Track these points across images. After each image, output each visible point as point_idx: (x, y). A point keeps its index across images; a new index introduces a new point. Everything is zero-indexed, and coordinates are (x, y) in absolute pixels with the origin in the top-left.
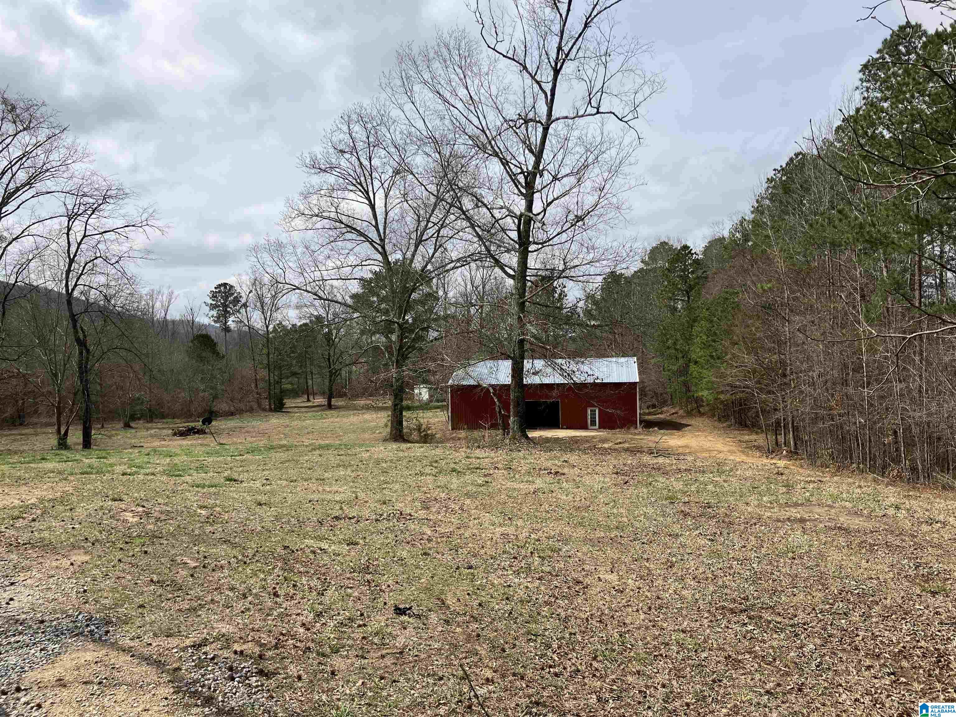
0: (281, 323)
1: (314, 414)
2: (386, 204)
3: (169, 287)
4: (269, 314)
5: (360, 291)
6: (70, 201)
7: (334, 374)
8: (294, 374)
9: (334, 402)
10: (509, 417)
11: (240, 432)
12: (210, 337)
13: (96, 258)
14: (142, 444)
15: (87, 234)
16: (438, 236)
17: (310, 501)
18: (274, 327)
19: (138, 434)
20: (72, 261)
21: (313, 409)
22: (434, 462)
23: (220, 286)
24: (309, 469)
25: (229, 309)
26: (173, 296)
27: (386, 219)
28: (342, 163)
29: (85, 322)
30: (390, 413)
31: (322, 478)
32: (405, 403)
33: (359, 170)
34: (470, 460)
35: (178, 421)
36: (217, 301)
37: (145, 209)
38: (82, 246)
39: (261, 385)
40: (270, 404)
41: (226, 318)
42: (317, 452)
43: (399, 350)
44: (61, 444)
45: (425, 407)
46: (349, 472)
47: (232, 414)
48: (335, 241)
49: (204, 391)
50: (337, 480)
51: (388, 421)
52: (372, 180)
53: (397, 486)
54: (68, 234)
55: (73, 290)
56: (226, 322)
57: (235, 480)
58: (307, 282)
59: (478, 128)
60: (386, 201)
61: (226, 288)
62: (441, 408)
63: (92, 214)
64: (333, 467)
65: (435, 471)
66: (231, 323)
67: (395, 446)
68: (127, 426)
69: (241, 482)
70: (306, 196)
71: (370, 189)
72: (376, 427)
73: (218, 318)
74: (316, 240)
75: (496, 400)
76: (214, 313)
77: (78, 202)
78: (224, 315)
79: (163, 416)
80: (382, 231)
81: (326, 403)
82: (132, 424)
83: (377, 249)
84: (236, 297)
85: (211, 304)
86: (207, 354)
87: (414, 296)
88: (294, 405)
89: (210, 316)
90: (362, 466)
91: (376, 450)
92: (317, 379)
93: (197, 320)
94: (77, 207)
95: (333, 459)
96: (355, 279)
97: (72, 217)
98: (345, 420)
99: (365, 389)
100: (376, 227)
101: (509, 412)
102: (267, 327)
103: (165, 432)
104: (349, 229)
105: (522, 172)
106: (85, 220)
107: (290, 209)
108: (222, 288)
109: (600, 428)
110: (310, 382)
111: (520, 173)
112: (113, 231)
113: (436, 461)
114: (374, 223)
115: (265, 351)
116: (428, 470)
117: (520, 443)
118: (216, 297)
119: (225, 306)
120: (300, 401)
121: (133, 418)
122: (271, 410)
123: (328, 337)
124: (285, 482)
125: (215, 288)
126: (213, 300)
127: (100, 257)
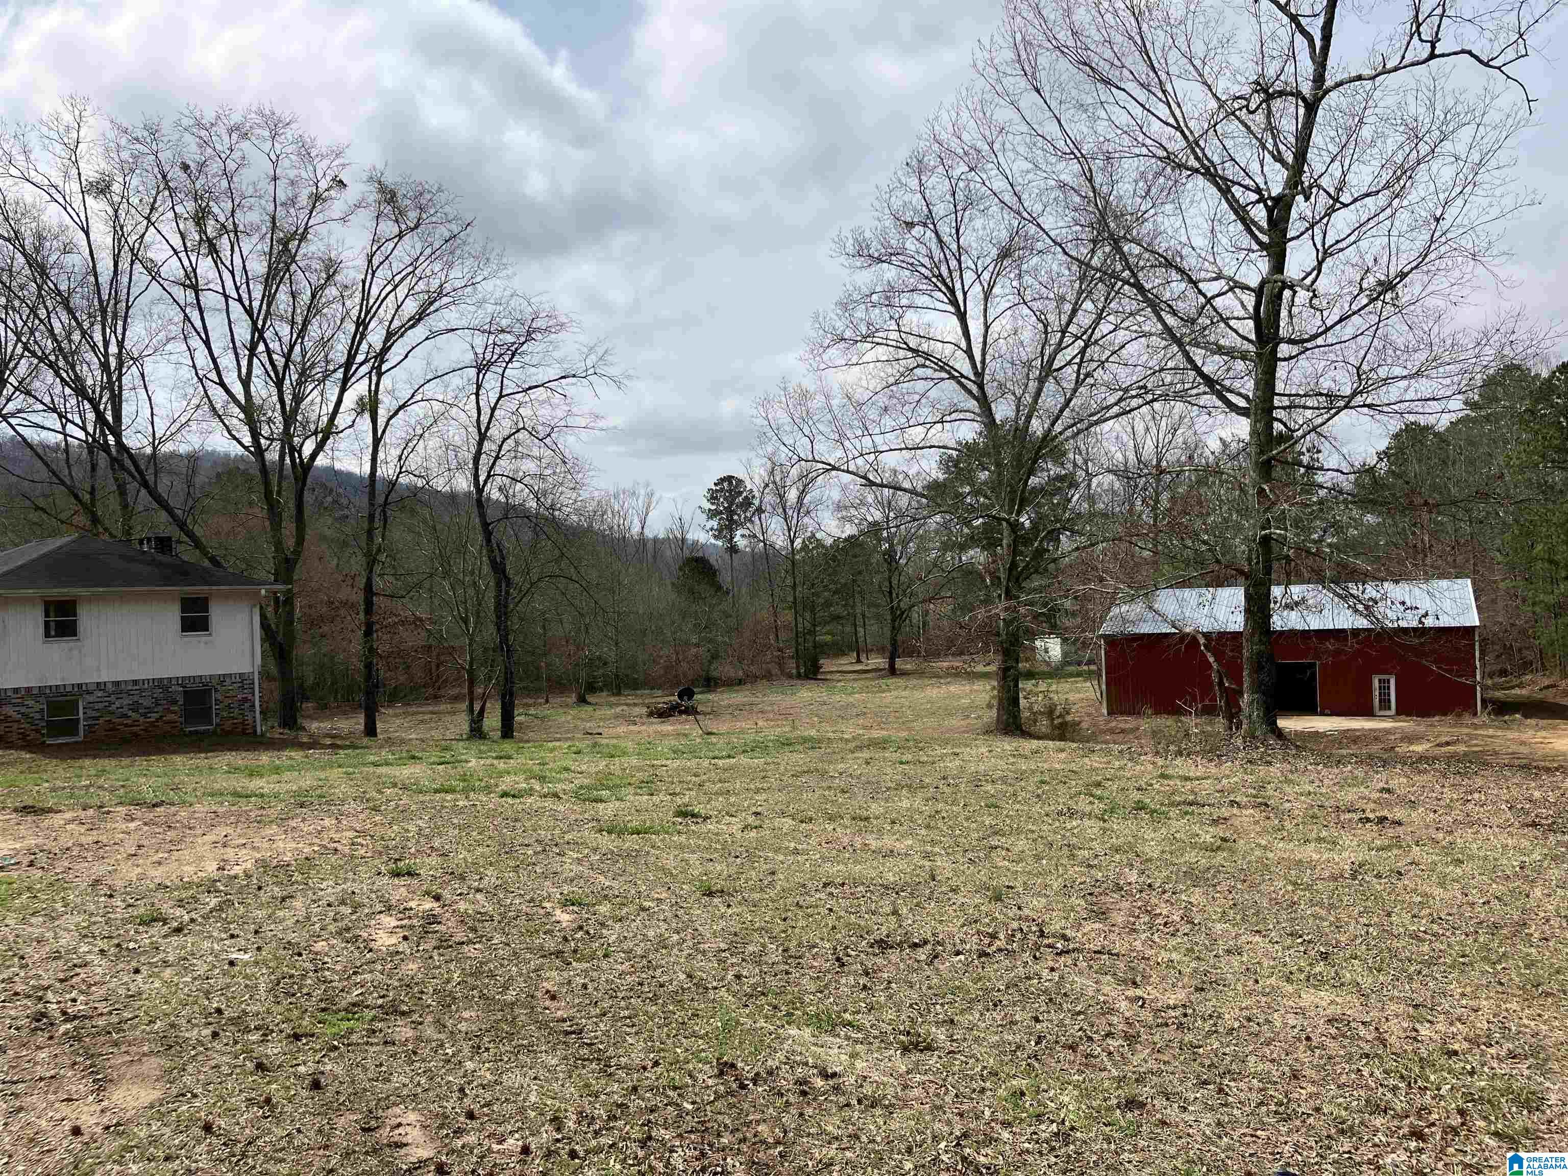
0: (813, 535)
1: (868, 683)
2: (985, 310)
3: (648, 485)
4: (794, 521)
5: (941, 477)
6: (480, 341)
7: (898, 616)
8: (837, 618)
9: (899, 663)
10: (1241, 694)
11: (751, 712)
12: (708, 561)
13: (518, 431)
14: (600, 731)
15: (504, 393)
16: (1082, 361)
17: (825, 885)
18: (804, 542)
19: (598, 713)
20: (483, 438)
21: (867, 675)
22: (1093, 788)
23: (722, 480)
24: (843, 791)
25: (736, 517)
26: (654, 499)
27: (985, 337)
28: (908, 245)
29: (505, 535)
30: (996, 684)
31: (865, 814)
32: (1023, 666)
33: (937, 254)
34: (1172, 783)
35: (660, 693)
36: (718, 505)
37: (591, 348)
38: (497, 412)
39: (783, 636)
40: (798, 667)
41: (731, 531)
42: (866, 754)
43: (1010, 569)
44: (473, 731)
45: (1057, 672)
46: (918, 802)
47: (740, 682)
48: (896, 383)
49: (697, 645)
50: (893, 822)
51: (993, 697)
52: (961, 271)
53: (1022, 844)
54: (477, 395)
55: (485, 482)
56: (732, 538)
57: (694, 815)
58: (850, 456)
59: (1168, 124)
60: (986, 305)
61: (730, 483)
62: (1089, 676)
63: (510, 361)
64: (888, 789)
65: (1098, 807)
66: (740, 541)
67: (1007, 745)
68: (582, 700)
69: (706, 818)
70: (845, 306)
71: (958, 286)
72: (972, 707)
73: (720, 531)
74: (864, 383)
75: (1211, 660)
76: (714, 523)
77: (491, 341)
78: (727, 528)
79: (635, 685)
80: (978, 358)
81: (887, 666)
82: (590, 698)
83: (970, 392)
84: (746, 497)
85: (709, 510)
86: (704, 589)
87: (1033, 481)
88: (835, 669)
89: (708, 528)
90: (946, 789)
91: (973, 752)
92: (874, 627)
93: (690, 536)
94: (490, 349)
95: (889, 770)
96: (931, 447)
97: (482, 367)
98: (918, 694)
99: (951, 642)
100: (969, 352)
101: (1240, 684)
102: (792, 542)
103: (637, 710)
104: (921, 360)
105: (1262, 200)
106: (500, 371)
107: (821, 332)
108: (726, 484)
109: (1399, 712)
110: (861, 630)
111: (1258, 202)
112: (542, 385)
113: (1098, 784)
114: (963, 345)
115: (789, 581)
116: (1083, 804)
117: (1267, 747)
118: (716, 498)
119: (730, 512)
120: (845, 663)
121: (592, 688)
122: (799, 676)
123: (890, 557)
124: (790, 822)
125: (716, 484)
126: (713, 504)
127: (524, 428)
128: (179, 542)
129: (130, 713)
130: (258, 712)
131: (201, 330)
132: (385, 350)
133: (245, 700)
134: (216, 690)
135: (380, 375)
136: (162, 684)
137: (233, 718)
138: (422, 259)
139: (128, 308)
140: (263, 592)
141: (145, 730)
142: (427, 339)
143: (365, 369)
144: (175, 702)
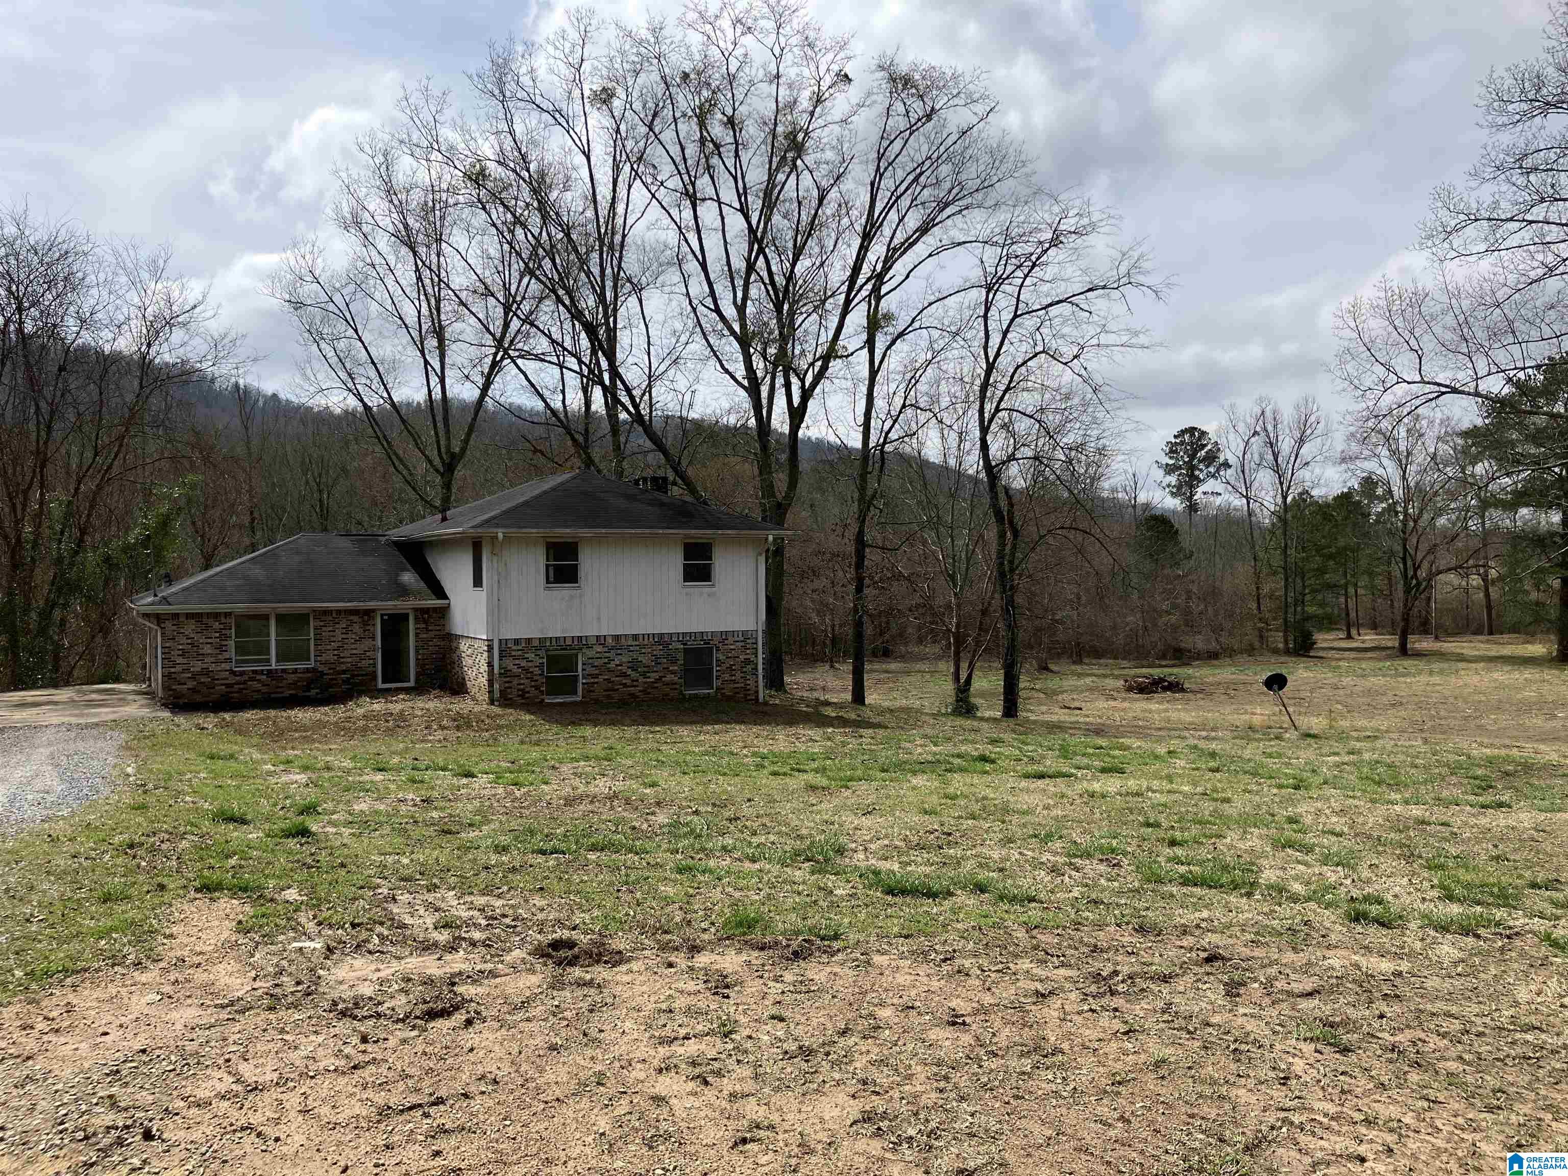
0: (1307, 492)
1: (1378, 664)
4: (1288, 474)
5: (1483, 422)
6: (991, 255)
7: (1414, 588)
9: (1414, 642)
12: (1168, 521)
13: (1035, 355)
14: (1080, 705)
15: (1020, 312)
19: (1067, 683)
20: (990, 368)
21: (1369, 655)
23: (1183, 432)
25: (1197, 473)
35: (1125, 663)
36: (1177, 459)
38: (1010, 336)
39: (1266, 604)
40: (1286, 642)
41: (1191, 487)
44: (961, 700)
54: (985, 317)
55: (991, 421)
56: (1192, 495)
61: (1192, 435)
63: (1028, 274)
66: (1200, 496)
68: (1044, 668)
73: (1179, 487)
76: (1173, 479)
77: (1004, 255)
78: (1188, 483)
79: (1097, 654)
81: (1397, 645)
82: (1052, 667)
84: (1211, 451)
85: (1167, 465)
88: (1330, 645)
89: (1164, 484)
94: (1003, 264)
97: (993, 284)
102: (1285, 497)
103: (1110, 683)
108: (1187, 437)
112: (1065, 301)
118: (1176, 452)
119: (1191, 467)
120: (1337, 638)
121: (1049, 654)
122: (1287, 652)
125: (1175, 437)
126: (1171, 458)
127: (1043, 352)
128: (674, 483)
129: (629, 672)
130: (761, 677)
131: (698, 253)
132: (886, 268)
133: (747, 662)
134: (718, 650)
135: (879, 299)
136: (662, 640)
137: (734, 682)
138: (928, 163)
139: (624, 236)
140: (771, 538)
141: (644, 691)
142: (930, 255)
143: (864, 293)
144: (674, 662)
